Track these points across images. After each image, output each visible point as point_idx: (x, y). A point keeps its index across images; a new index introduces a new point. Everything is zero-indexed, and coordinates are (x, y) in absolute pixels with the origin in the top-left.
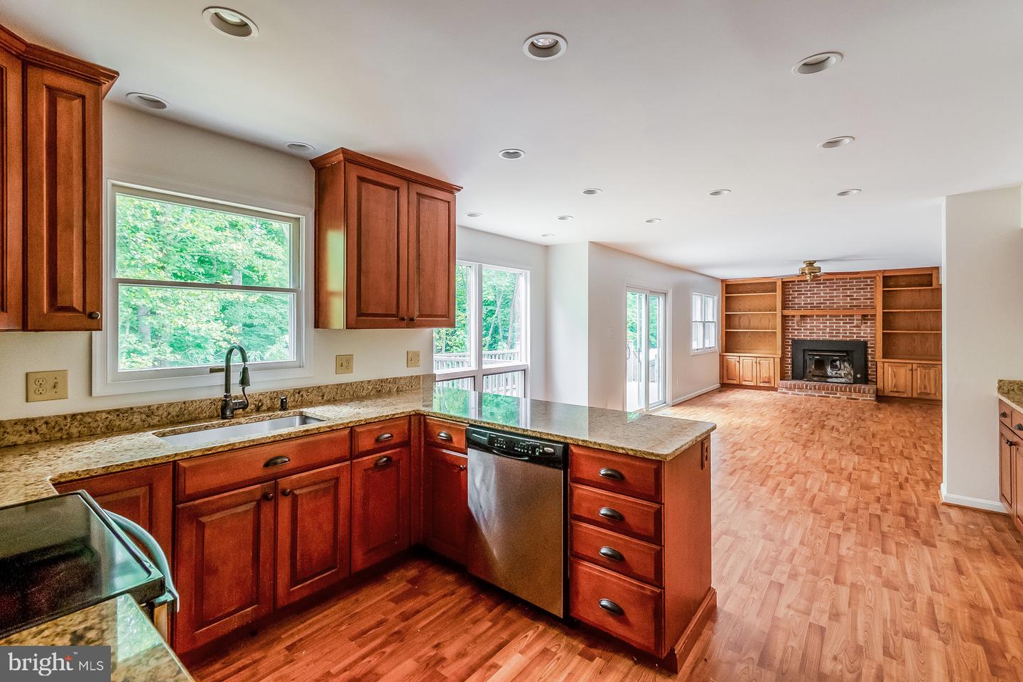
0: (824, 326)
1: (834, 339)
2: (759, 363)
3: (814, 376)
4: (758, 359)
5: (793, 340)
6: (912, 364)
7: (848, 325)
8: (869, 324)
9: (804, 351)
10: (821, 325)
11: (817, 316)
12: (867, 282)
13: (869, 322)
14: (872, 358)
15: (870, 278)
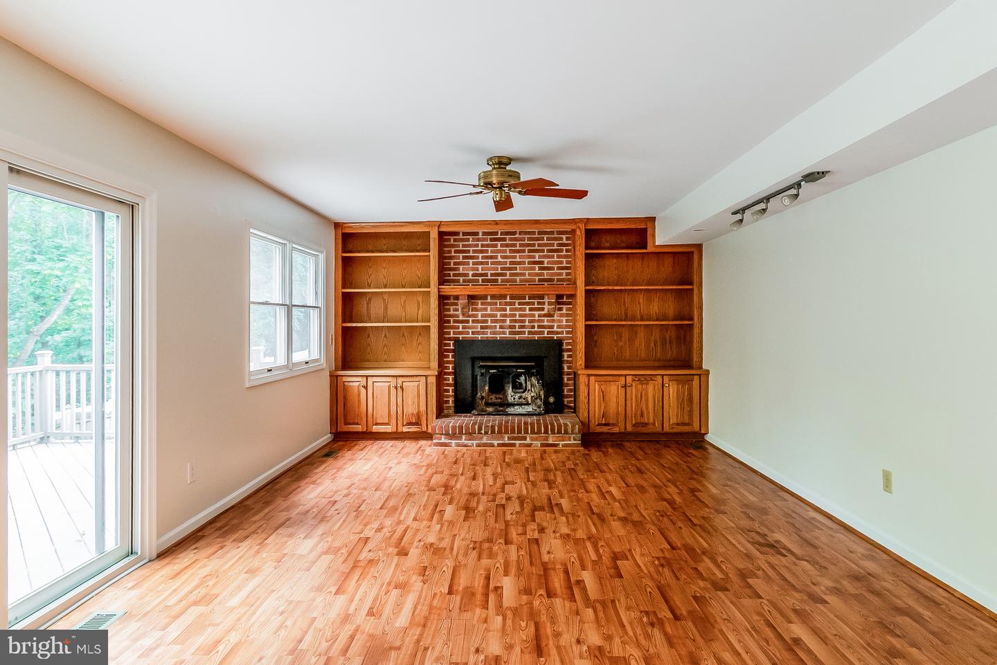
0: (501, 316)
1: (517, 337)
2: (402, 388)
3: (487, 404)
4: (400, 380)
5: (456, 341)
6: (626, 376)
7: (537, 313)
8: (564, 311)
9: (474, 360)
10: (499, 313)
11: (493, 297)
12: (561, 239)
13: (564, 307)
14: (569, 368)
15: (566, 233)
